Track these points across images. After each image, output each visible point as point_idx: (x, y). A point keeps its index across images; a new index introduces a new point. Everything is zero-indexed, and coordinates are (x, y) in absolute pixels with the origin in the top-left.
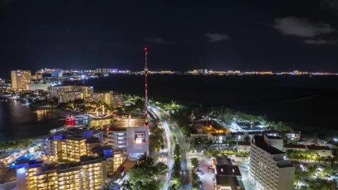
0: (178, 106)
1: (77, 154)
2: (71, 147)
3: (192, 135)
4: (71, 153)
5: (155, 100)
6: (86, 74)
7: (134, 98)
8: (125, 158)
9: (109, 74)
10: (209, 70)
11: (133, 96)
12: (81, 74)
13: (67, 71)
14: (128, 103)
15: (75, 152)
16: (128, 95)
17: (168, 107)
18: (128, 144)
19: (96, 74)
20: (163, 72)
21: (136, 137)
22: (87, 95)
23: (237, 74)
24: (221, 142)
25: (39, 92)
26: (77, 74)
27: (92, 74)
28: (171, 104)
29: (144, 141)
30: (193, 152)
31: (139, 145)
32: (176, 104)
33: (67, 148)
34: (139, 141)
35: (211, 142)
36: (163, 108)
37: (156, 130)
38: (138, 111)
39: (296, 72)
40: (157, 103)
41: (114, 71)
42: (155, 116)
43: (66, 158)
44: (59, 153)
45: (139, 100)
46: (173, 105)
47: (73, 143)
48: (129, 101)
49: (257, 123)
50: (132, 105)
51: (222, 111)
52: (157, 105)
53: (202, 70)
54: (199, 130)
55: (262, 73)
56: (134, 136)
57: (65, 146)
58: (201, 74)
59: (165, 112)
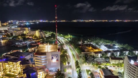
0: (71, 36)
1: (15, 71)
2: (11, 66)
3: (82, 53)
4: (12, 70)
5: (60, 34)
6: (29, 22)
7: (50, 33)
8: (46, 74)
9: (39, 22)
10: (81, 20)
11: (49, 32)
12: (27, 23)
13: (21, 22)
14: (47, 35)
15: (14, 69)
16: (47, 31)
17: (67, 37)
18: (47, 63)
19: (33, 23)
20: (62, 21)
21: (52, 58)
22: (28, 32)
23: (93, 21)
24: (99, 57)
25: (4, 31)
26: (25, 22)
27: (31, 22)
28: (68, 35)
29: (57, 60)
30: (86, 65)
31: (54, 63)
32: (70, 35)
33: (9, 67)
34: (54, 60)
35: (94, 57)
36: (64, 37)
37: (63, 51)
38: (52, 39)
39: (117, 21)
40: (61, 35)
41: (41, 21)
42: (61, 42)
43: (9, 73)
44: (3, 70)
45: (53, 34)
46: (69, 36)
47: (12, 63)
48: (48, 34)
49: (114, 45)
50: (49, 36)
51: (95, 39)
52: (61, 36)
53: (78, 20)
54: (86, 50)
55: (103, 21)
56: (51, 57)
57: (8, 65)
58: (78, 22)
59: (65, 39)
